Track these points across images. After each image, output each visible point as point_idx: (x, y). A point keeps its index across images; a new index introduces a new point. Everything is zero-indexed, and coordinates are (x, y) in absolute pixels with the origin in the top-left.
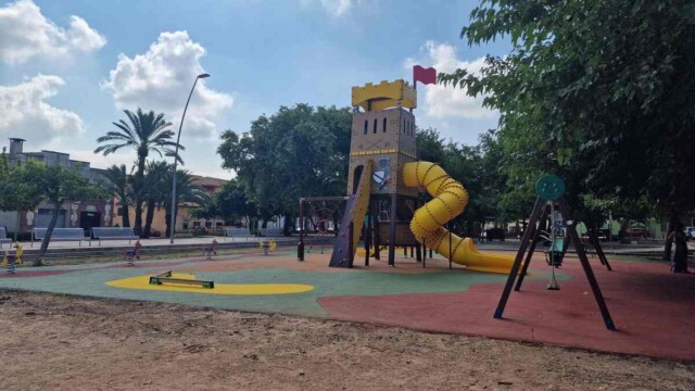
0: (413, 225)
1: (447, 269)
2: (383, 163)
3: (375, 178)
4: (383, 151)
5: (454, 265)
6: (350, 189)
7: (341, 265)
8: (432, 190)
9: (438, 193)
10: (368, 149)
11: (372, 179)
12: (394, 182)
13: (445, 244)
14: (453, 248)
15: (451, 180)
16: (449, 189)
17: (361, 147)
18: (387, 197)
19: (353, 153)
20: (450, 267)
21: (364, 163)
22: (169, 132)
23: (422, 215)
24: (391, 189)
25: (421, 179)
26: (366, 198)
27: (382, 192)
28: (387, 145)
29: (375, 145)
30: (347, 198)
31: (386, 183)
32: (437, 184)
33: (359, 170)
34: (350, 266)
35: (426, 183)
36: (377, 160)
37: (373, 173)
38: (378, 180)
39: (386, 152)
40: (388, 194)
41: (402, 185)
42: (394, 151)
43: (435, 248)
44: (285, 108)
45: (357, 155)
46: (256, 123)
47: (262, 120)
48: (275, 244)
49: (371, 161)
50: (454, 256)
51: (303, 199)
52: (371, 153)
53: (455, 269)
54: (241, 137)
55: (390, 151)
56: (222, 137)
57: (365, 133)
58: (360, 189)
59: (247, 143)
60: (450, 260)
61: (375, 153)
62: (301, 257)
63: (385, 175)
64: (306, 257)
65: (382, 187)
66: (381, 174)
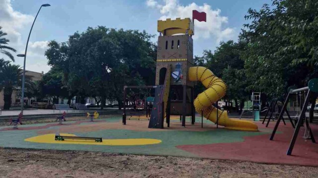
0: (196, 102)
1: (215, 128)
2: (178, 67)
3: (173, 75)
4: (178, 60)
5: (219, 126)
6: (157, 82)
7: (156, 127)
8: (206, 83)
9: (210, 86)
10: (168, 58)
11: (171, 76)
12: (185, 78)
13: (214, 115)
14: (219, 116)
15: (217, 78)
16: (216, 83)
17: (164, 57)
18: (181, 87)
19: (158, 60)
20: (217, 127)
21: (166, 66)
22: (4, 39)
23: (202, 98)
24: (183, 82)
25: (199, 77)
26: (169, 86)
28: (180, 56)
29: (172, 56)
30: (156, 87)
31: (180, 78)
32: (209, 80)
33: (164, 71)
34: (162, 127)
35: (202, 80)
36: (174, 65)
37: (171, 72)
38: (175, 77)
39: (180, 60)
40: (181, 85)
41: (188, 80)
42: (185, 60)
43: (207, 116)
44: (91, 28)
45: (161, 62)
46: (72, 37)
47: (76, 35)
48: (98, 114)
49: (171, 65)
50: (219, 121)
51: (126, 87)
52: (170, 60)
53: (220, 128)
54: (61, 46)
55: (182, 60)
56: (49, 45)
57: (166, 48)
58: (166, 82)
59: (64, 49)
60: (217, 123)
61: (173, 60)
62: (124, 122)
63: (179, 74)
64: (127, 121)
65: (177, 81)
66: (177, 73)
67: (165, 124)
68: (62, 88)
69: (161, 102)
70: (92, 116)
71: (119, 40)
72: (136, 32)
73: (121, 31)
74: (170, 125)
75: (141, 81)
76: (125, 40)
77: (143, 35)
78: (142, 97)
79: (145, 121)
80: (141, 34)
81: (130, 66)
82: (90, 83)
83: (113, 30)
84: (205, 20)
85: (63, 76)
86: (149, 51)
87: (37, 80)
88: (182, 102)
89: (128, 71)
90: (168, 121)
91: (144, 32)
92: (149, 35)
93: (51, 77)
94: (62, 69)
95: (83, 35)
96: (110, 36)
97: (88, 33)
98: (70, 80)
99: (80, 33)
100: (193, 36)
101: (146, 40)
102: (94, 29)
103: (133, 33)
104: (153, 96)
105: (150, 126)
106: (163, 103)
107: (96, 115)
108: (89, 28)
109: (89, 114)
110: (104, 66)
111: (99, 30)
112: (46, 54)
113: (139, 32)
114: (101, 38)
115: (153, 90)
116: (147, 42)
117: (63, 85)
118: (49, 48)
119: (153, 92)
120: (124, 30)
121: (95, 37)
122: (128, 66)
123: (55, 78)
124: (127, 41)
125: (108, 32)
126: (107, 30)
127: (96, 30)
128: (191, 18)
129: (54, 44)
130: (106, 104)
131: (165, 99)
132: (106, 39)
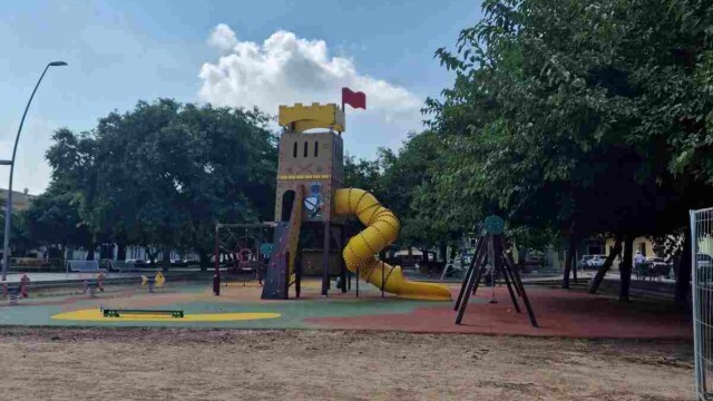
0: (347, 253)
1: (379, 297)
2: (316, 189)
3: (306, 204)
4: (315, 177)
5: (386, 294)
6: (278, 215)
7: (275, 297)
8: (364, 218)
9: (371, 223)
10: (299, 173)
11: (303, 204)
12: (328, 209)
13: (378, 274)
14: (386, 276)
15: (383, 209)
16: (382, 218)
17: (290, 171)
18: (320, 225)
19: (281, 177)
20: (383, 296)
21: (294, 188)
23: (356, 245)
24: (324, 217)
25: (353, 206)
26: (299, 225)
27: (315, 219)
28: (319, 171)
29: (305, 170)
30: (275, 225)
31: (319, 210)
32: (370, 213)
33: (289, 196)
34: (286, 297)
35: (358, 211)
36: (308, 186)
37: (304, 199)
38: (310, 207)
39: (318, 177)
40: (321, 222)
41: (333, 212)
42: (327, 176)
43: (366, 277)
44: (144, 103)
45: (286, 179)
46: (103, 122)
47: (114, 117)
48: (163, 279)
49: (303, 186)
50: (387, 285)
51: (219, 226)
52: (302, 177)
53: (388, 297)
54: (80, 138)
55: (323, 177)
56: (54, 138)
57: (295, 156)
58: (293, 215)
59: (86, 146)
60: (382, 289)
61: (307, 177)
62: (217, 291)
63: (318, 201)
64: (221, 290)
65: (314, 215)
66: (313, 200)
67: (292, 291)
68: (78, 225)
69: (284, 253)
70: (151, 282)
71: (204, 127)
72: (239, 112)
73: (208, 110)
74: (301, 295)
75: (249, 211)
76: (216, 127)
77: (255, 114)
78: (250, 244)
79: (254, 289)
80: (249, 114)
81: (226, 181)
82: (142, 216)
83: (190, 106)
84: (364, 107)
85: (82, 201)
86: (267, 147)
87: (20, 208)
88: (321, 252)
89: (221, 191)
90: (298, 289)
91: (256, 110)
92: (265, 116)
93: (53, 203)
94: (82, 187)
95: (128, 116)
96: (184, 118)
97: (137, 114)
98: (97, 209)
99: (121, 113)
100: (343, 134)
101: (259, 125)
102: (151, 104)
103: (231, 112)
104: (271, 241)
105: (265, 296)
106: (288, 254)
107: (160, 279)
108: (140, 101)
109: (144, 278)
110: (171, 178)
111: (161, 107)
112: (48, 157)
113: (245, 111)
114: (166, 123)
115: (272, 230)
116: (261, 130)
117: (79, 220)
118: (55, 143)
119: (270, 235)
120: (214, 108)
121: (153, 121)
122: (222, 182)
123: (63, 205)
124: (220, 130)
125: (179, 111)
126: (177, 106)
127: (154, 107)
128: (340, 104)
129: (64, 135)
130: (172, 261)
131: (292, 248)
132: (178, 127)
